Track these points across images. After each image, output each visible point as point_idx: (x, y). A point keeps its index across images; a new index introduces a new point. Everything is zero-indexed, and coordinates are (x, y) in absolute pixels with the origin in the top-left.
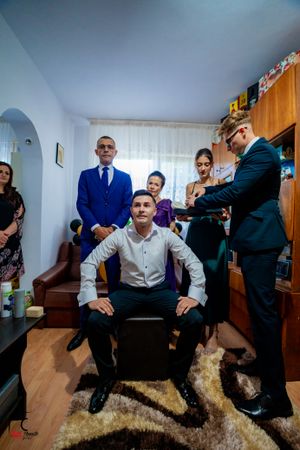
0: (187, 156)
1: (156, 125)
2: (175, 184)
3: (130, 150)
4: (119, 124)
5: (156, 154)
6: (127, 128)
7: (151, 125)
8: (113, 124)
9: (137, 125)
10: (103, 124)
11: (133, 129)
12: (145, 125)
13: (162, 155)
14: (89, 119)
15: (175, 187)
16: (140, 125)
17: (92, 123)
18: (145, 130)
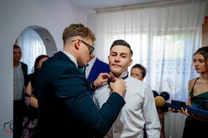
0: (177, 29)
1: (147, 7)
4: (117, 11)
5: (147, 29)
6: (122, 13)
7: (143, 8)
9: (131, 9)
10: (105, 12)
11: (128, 13)
12: (138, 8)
14: (95, 9)
15: (163, 60)
16: (133, 9)
17: (97, 12)
18: (138, 12)
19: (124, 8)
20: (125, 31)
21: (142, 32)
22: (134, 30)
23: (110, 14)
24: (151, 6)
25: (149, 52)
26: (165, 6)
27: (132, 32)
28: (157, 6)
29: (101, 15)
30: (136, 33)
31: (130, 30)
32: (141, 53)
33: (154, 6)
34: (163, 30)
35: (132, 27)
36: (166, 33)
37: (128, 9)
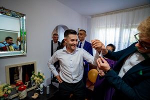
1: (120, 12)
4: (103, 15)
7: (118, 13)
8: (100, 16)
9: (110, 14)
10: (96, 17)
11: (109, 16)
12: (115, 13)
16: (112, 14)
17: (92, 17)
19: (106, 13)
20: (106, 27)
21: (116, 26)
22: (112, 26)
23: (97, 18)
24: (122, 12)
25: (120, 38)
27: (111, 27)
29: (94, 18)
30: (113, 27)
31: (109, 26)
32: (115, 38)
34: (130, 25)
35: (111, 24)
36: (132, 27)
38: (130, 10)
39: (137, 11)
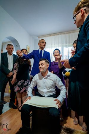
1: (60, 34)
2: (69, 55)
3: (51, 45)
4: (48, 36)
6: (50, 37)
7: (59, 34)
9: (54, 35)
10: (42, 37)
11: (52, 37)
12: (57, 35)
13: (63, 45)
14: (38, 36)
16: (55, 35)
17: (39, 38)
18: (56, 37)
19: (51, 35)
24: (62, 34)
26: (68, 33)
28: (65, 34)
33: (63, 34)
37: (52, 35)
38: (67, 33)
39: (70, 34)
